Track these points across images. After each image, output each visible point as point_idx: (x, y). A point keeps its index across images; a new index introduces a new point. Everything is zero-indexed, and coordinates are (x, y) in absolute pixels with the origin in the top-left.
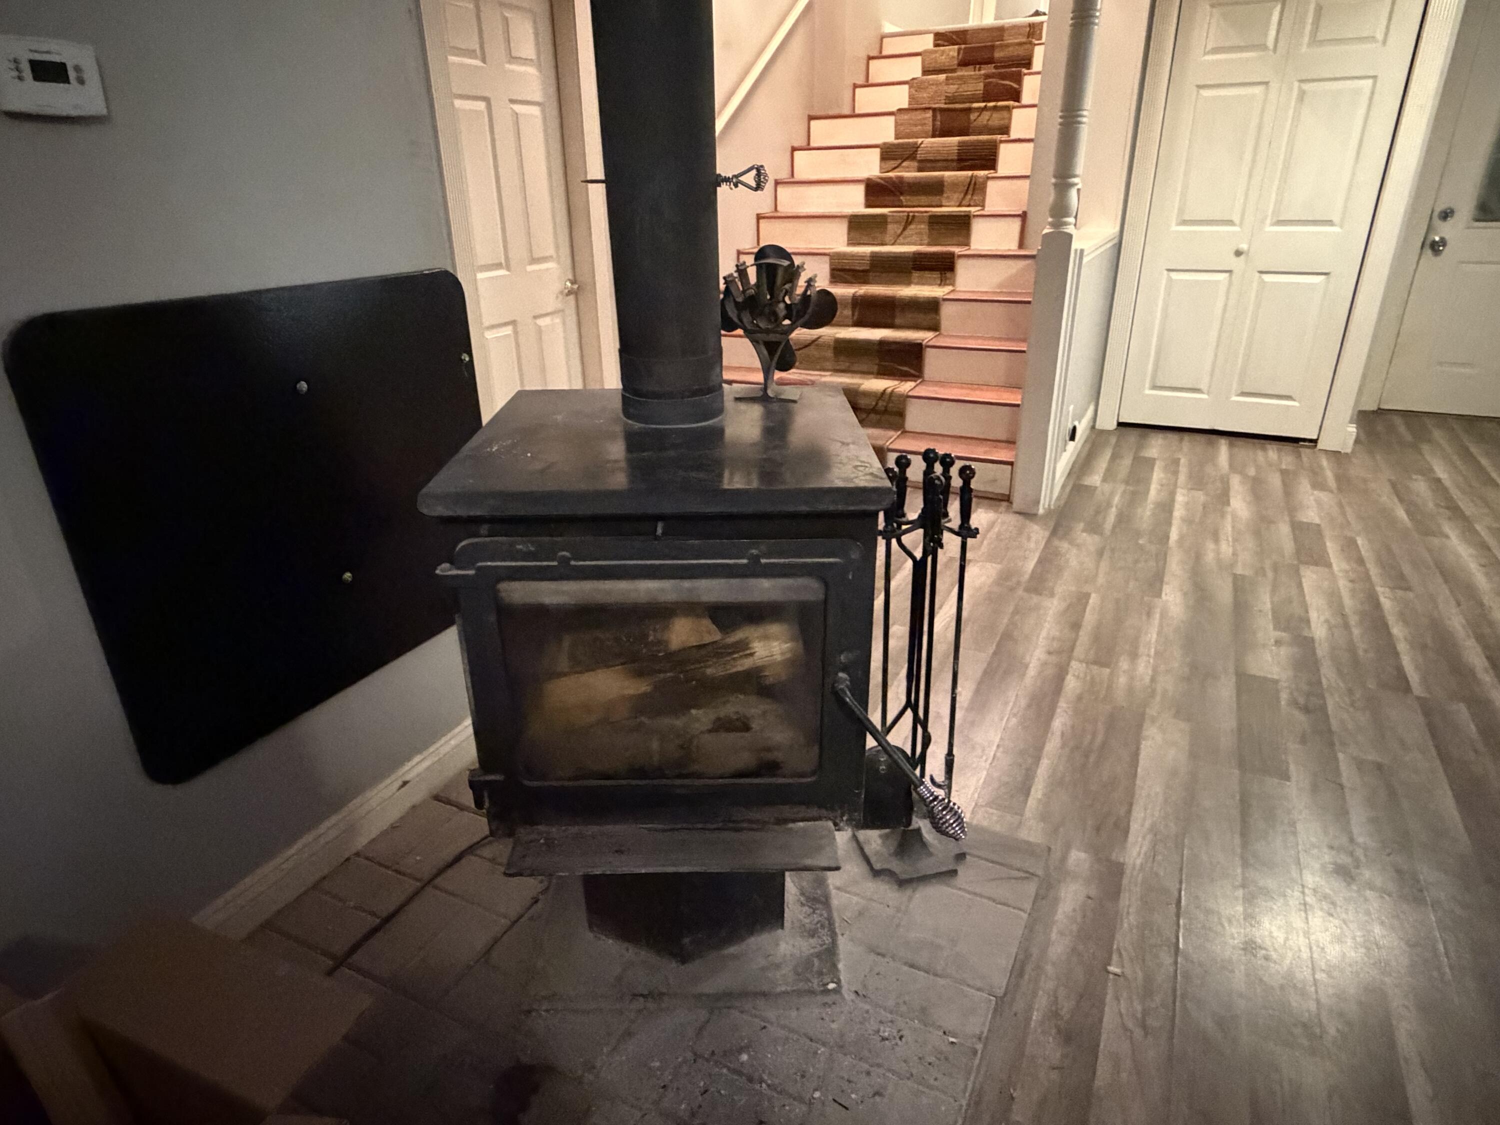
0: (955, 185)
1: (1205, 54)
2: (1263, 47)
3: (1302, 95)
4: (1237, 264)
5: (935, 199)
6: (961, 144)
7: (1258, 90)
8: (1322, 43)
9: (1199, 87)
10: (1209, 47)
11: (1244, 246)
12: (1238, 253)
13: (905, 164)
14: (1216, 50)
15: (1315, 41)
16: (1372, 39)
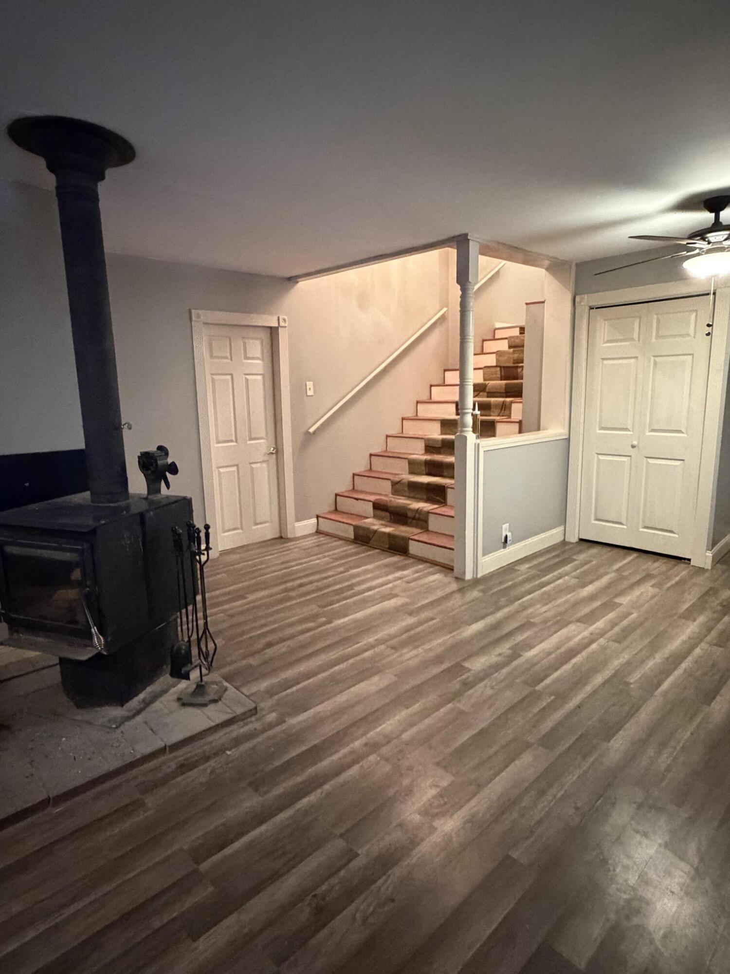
0: (497, 405)
1: (604, 343)
2: (632, 339)
3: (655, 363)
4: (632, 452)
5: (487, 412)
6: (506, 385)
7: (632, 361)
8: (663, 337)
9: (603, 359)
10: (605, 340)
11: (635, 443)
12: (633, 447)
13: (481, 394)
14: (608, 342)
15: (658, 337)
16: (688, 335)
